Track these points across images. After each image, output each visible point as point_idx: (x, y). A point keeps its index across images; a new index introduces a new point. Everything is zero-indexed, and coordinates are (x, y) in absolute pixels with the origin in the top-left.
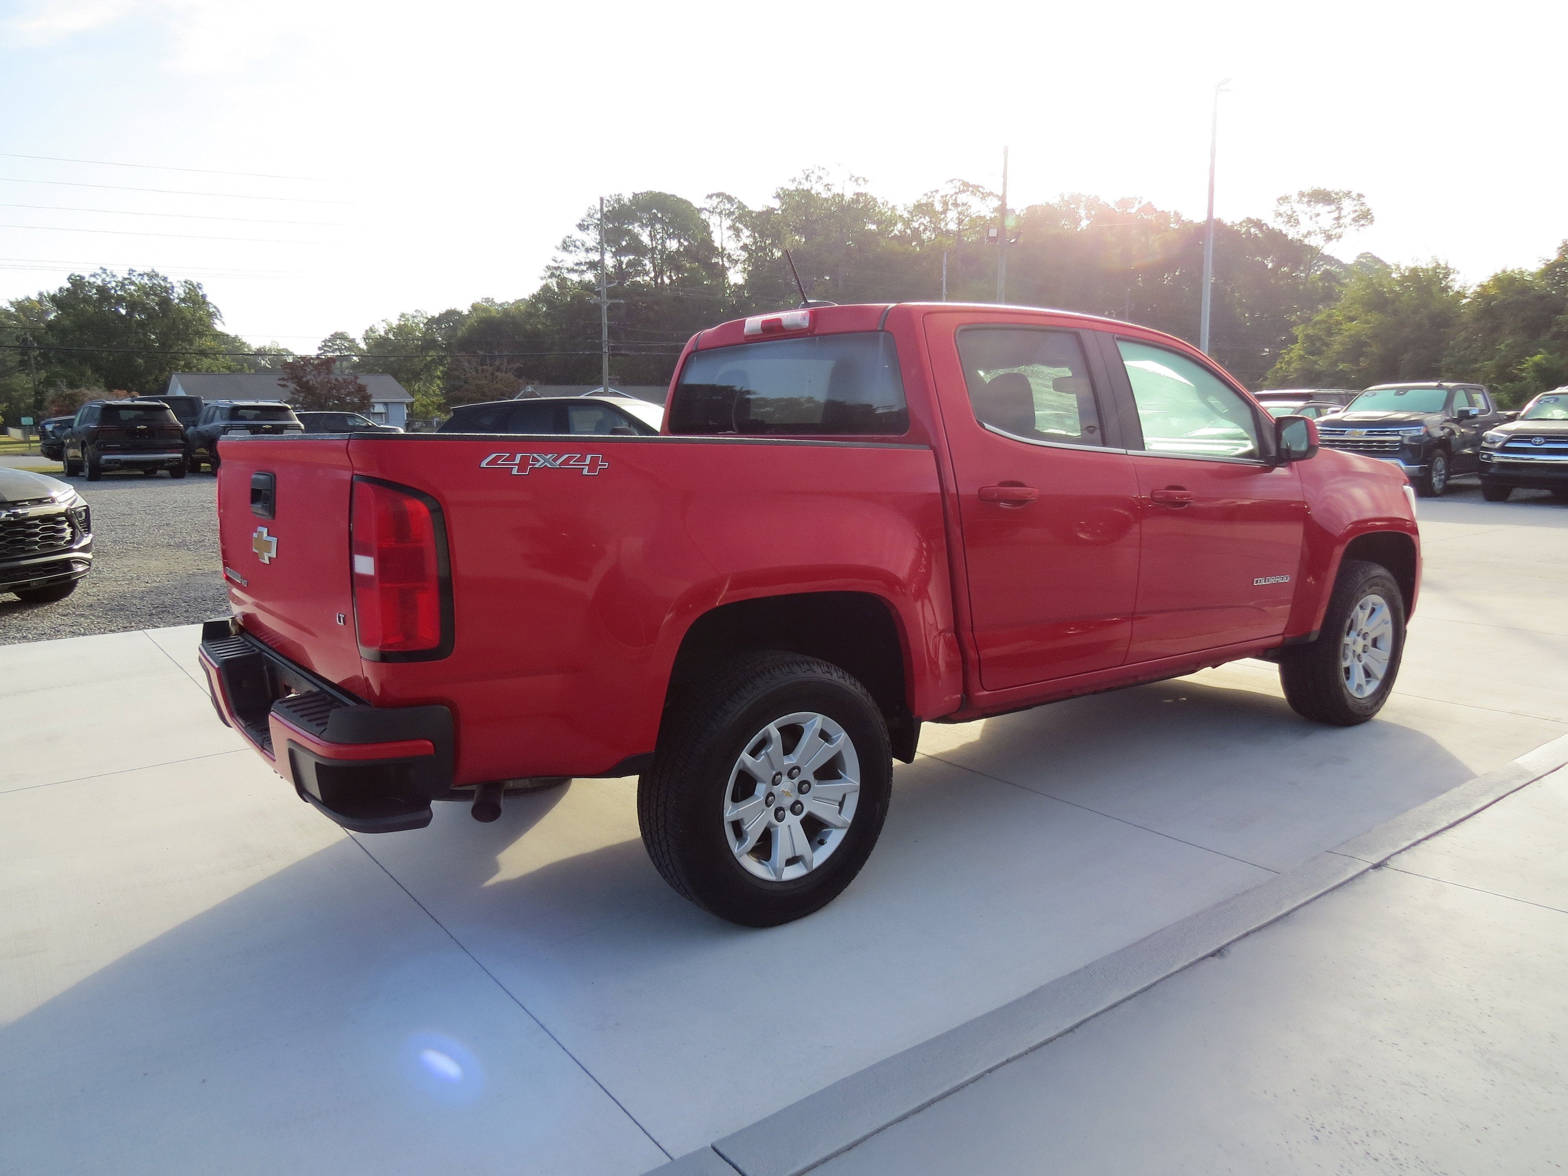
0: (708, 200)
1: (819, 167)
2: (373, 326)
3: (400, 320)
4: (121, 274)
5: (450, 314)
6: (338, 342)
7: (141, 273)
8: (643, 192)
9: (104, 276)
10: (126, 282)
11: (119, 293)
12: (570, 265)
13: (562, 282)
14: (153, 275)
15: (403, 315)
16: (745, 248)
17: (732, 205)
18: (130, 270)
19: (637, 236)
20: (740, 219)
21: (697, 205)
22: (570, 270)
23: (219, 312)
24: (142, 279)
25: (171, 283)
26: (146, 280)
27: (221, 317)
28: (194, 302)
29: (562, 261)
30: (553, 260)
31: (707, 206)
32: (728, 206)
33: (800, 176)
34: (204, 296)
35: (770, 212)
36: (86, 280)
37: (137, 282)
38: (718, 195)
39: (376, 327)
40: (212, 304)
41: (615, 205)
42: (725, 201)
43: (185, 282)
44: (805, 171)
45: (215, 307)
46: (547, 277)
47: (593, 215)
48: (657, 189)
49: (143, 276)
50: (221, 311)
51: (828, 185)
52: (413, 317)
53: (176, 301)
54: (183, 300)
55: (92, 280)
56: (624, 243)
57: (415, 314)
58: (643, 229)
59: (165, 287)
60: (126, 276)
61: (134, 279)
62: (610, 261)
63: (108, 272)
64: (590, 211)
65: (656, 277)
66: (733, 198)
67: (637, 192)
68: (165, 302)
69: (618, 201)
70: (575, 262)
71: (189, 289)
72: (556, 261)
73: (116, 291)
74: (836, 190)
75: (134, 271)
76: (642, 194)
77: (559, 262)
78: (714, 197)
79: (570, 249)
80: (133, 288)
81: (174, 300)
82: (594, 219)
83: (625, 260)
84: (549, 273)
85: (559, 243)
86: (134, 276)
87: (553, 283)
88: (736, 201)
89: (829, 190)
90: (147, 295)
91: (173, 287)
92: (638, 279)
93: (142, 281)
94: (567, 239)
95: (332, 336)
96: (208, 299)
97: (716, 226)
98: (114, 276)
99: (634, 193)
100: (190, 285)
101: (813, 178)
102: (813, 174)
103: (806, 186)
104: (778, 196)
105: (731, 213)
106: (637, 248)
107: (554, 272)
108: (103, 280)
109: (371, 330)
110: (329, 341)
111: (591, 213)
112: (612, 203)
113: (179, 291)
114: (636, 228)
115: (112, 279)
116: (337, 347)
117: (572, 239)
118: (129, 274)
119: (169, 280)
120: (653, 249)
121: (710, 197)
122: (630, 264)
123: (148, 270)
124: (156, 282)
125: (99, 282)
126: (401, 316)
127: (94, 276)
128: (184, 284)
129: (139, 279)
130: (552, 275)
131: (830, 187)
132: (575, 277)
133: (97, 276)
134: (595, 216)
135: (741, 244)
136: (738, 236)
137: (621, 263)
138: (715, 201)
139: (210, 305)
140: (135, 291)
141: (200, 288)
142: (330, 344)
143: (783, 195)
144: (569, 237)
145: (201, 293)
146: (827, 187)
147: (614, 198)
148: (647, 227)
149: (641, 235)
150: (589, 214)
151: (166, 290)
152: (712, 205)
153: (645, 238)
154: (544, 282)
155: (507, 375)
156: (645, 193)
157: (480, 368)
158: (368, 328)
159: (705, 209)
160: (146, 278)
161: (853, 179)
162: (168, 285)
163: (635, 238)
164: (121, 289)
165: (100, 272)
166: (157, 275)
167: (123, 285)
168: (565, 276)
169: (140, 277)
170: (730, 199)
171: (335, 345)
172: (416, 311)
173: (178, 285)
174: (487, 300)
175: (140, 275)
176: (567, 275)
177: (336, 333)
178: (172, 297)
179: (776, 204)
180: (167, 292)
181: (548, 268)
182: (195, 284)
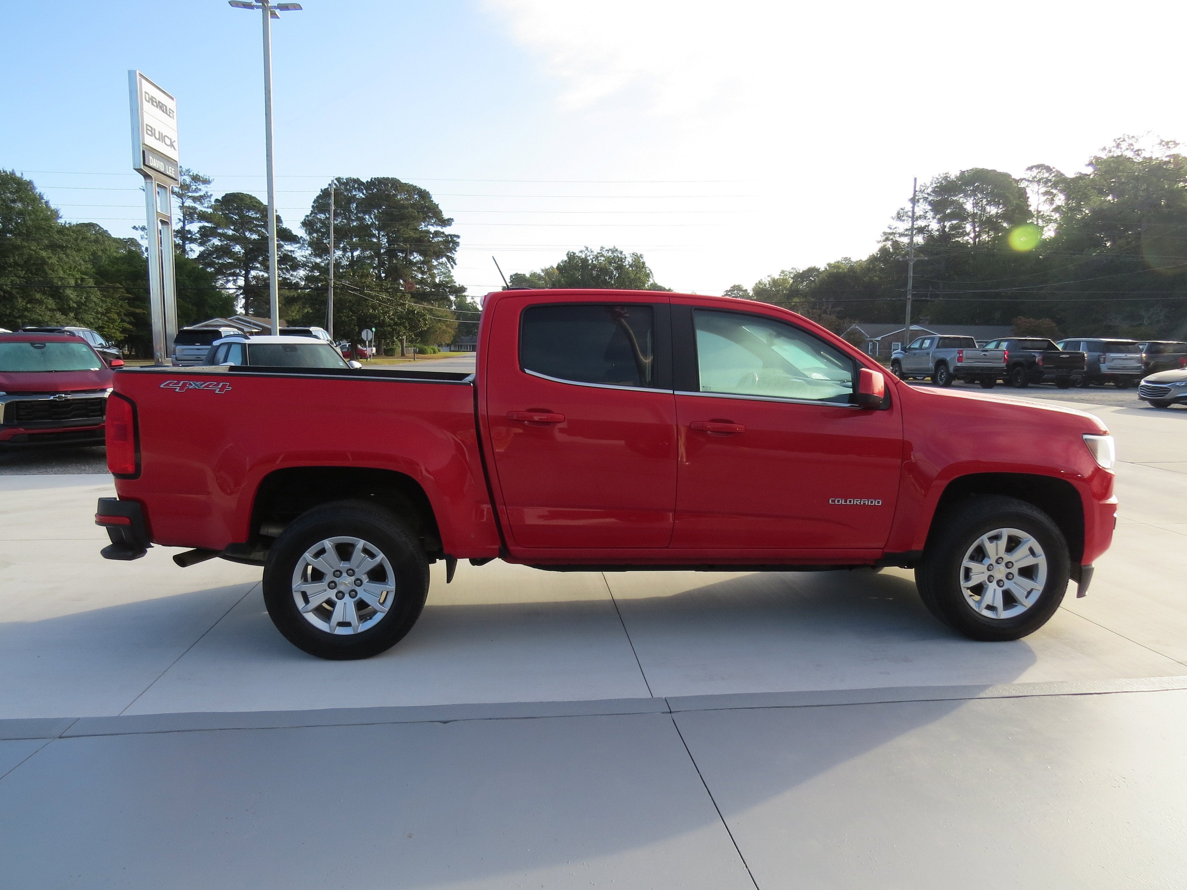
0: (1029, 172)
1: (1128, 136)
2: (761, 280)
3: (780, 275)
4: (596, 250)
5: (812, 271)
6: (735, 292)
7: (608, 249)
8: (968, 169)
9: (586, 252)
10: (598, 255)
11: (594, 262)
12: (901, 230)
13: (896, 244)
14: (614, 250)
15: (783, 272)
16: (1057, 209)
17: (1051, 174)
18: (601, 248)
19: (962, 205)
20: (1055, 185)
21: (1016, 176)
22: (901, 235)
23: (651, 273)
24: (608, 253)
25: (625, 255)
26: (610, 254)
27: (653, 276)
28: (637, 267)
29: (896, 228)
30: (889, 227)
31: (1027, 177)
32: (1046, 175)
33: (1110, 144)
34: (644, 263)
35: (1082, 177)
36: (577, 254)
37: (605, 255)
38: (1038, 167)
39: (763, 281)
40: (648, 268)
41: (943, 182)
42: (1044, 171)
43: (633, 254)
44: (1116, 140)
45: (650, 270)
46: (882, 241)
47: (924, 191)
48: (980, 166)
49: (609, 251)
50: (653, 272)
51: (1138, 150)
52: (790, 273)
53: (627, 266)
54: (631, 266)
55: (580, 254)
56: (948, 211)
57: (791, 271)
58: (966, 199)
59: (621, 258)
60: (599, 252)
61: (603, 253)
62: (934, 226)
63: (589, 250)
64: (922, 187)
65: (975, 237)
66: (1052, 168)
67: (963, 170)
68: (620, 268)
69: (946, 178)
70: (905, 228)
71: (635, 258)
72: (891, 229)
73: (593, 261)
74: (1146, 154)
75: (603, 248)
76: (968, 171)
77: (893, 229)
78: (1034, 169)
79: (903, 218)
80: (602, 258)
81: (626, 266)
82: (925, 193)
83: (948, 224)
84: (884, 238)
85: (895, 214)
86: (604, 251)
87: (889, 244)
88: (1054, 170)
89: (1138, 155)
90: (610, 263)
91: (625, 258)
92: (959, 239)
93: (608, 255)
94: (901, 211)
95: (732, 287)
96: (647, 265)
97: (1034, 192)
98: (592, 252)
99: (961, 170)
100: (635, 256)
101: (1124, 146)
102: (1124, 142)
103: (1117, 153)
104: (1090, 164)
105: (1048, 181)
106: (961, 215)
107: (887, 237)
108: (586, 254)
109: (760, 282)
110: (729, 291)
111: (922, 190)
112: (940, 180)
113: (629, 260)
114: (960, 198)
115: (591, 254)
116: (734, 295)
117: (905, 211)
118: (601, 250)
119: (623, 254)
120: (974, 215)
121: (1030, 169)
122: (952, 228)
123: (612, 247)
124: (615, 255)
125: (583, 256)
126: (781, 273)
127: (581, 252)
128: (632, 255)
129: (606, 253)
130: (887, 239)
131: (1140, 152)
132: (905, 240)
133: (583, 252)
134: (925, 191)
135: (1054, 206)
136: (1052, 201)
137: (945, 227)
138: (1035, 172)
139: (647, 269)
140: (603, 261)
141: (642, 258)
142: (730, 293)
143: (1096, 162)
144: (902, 209)
145: (642, 261)
146: (1138, 152)
147: (942, 176)
148: (971, 197)
149: (966, 204)
150: (921, 190)
151: (621, 260)
152: (1031, 175)
153: (969, 206)
154: (881, 245)
155: (831, 316)
156: (970, 170)
157: (810, 311)
158: (757, 282)
159: (1024, 179)
160: (610, 252)
161: (1164, 143)
162: (623, 257)
163: (961, 206)
164: (595, 260)
165: (584, 249)
166: (617, 250)
167: (597, 257)
168: (897, 240)
169: (607, 252)
170: (1048, 169)
171: (733, 294)
172: (792, 268)
173: (629, 255)
174: (846, 259)
175: (607, 250)
176: (898, 239)
177: (734, 286)
178: (624, 264)
179: (1089, 170)
180: (621, 261)
181: (885, 233)
182: (639, 255)
